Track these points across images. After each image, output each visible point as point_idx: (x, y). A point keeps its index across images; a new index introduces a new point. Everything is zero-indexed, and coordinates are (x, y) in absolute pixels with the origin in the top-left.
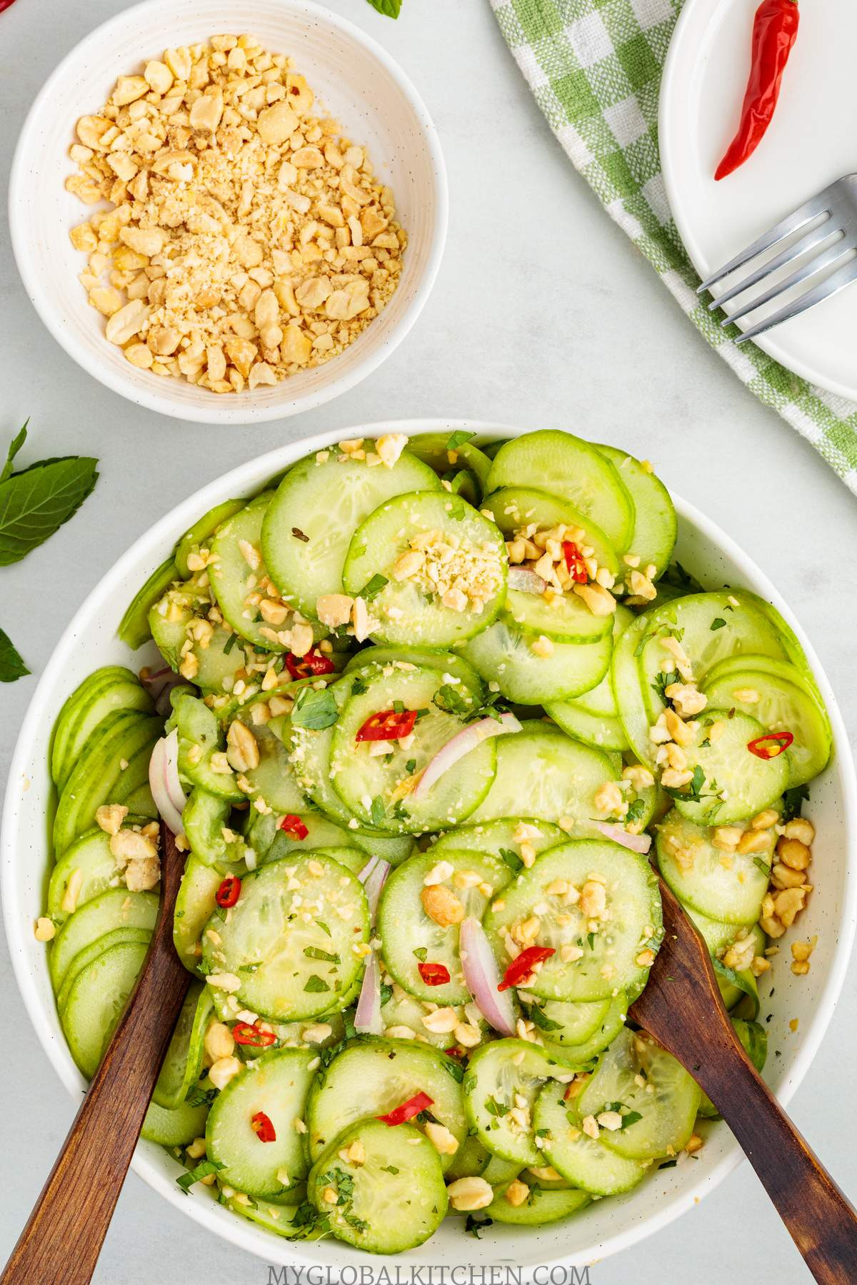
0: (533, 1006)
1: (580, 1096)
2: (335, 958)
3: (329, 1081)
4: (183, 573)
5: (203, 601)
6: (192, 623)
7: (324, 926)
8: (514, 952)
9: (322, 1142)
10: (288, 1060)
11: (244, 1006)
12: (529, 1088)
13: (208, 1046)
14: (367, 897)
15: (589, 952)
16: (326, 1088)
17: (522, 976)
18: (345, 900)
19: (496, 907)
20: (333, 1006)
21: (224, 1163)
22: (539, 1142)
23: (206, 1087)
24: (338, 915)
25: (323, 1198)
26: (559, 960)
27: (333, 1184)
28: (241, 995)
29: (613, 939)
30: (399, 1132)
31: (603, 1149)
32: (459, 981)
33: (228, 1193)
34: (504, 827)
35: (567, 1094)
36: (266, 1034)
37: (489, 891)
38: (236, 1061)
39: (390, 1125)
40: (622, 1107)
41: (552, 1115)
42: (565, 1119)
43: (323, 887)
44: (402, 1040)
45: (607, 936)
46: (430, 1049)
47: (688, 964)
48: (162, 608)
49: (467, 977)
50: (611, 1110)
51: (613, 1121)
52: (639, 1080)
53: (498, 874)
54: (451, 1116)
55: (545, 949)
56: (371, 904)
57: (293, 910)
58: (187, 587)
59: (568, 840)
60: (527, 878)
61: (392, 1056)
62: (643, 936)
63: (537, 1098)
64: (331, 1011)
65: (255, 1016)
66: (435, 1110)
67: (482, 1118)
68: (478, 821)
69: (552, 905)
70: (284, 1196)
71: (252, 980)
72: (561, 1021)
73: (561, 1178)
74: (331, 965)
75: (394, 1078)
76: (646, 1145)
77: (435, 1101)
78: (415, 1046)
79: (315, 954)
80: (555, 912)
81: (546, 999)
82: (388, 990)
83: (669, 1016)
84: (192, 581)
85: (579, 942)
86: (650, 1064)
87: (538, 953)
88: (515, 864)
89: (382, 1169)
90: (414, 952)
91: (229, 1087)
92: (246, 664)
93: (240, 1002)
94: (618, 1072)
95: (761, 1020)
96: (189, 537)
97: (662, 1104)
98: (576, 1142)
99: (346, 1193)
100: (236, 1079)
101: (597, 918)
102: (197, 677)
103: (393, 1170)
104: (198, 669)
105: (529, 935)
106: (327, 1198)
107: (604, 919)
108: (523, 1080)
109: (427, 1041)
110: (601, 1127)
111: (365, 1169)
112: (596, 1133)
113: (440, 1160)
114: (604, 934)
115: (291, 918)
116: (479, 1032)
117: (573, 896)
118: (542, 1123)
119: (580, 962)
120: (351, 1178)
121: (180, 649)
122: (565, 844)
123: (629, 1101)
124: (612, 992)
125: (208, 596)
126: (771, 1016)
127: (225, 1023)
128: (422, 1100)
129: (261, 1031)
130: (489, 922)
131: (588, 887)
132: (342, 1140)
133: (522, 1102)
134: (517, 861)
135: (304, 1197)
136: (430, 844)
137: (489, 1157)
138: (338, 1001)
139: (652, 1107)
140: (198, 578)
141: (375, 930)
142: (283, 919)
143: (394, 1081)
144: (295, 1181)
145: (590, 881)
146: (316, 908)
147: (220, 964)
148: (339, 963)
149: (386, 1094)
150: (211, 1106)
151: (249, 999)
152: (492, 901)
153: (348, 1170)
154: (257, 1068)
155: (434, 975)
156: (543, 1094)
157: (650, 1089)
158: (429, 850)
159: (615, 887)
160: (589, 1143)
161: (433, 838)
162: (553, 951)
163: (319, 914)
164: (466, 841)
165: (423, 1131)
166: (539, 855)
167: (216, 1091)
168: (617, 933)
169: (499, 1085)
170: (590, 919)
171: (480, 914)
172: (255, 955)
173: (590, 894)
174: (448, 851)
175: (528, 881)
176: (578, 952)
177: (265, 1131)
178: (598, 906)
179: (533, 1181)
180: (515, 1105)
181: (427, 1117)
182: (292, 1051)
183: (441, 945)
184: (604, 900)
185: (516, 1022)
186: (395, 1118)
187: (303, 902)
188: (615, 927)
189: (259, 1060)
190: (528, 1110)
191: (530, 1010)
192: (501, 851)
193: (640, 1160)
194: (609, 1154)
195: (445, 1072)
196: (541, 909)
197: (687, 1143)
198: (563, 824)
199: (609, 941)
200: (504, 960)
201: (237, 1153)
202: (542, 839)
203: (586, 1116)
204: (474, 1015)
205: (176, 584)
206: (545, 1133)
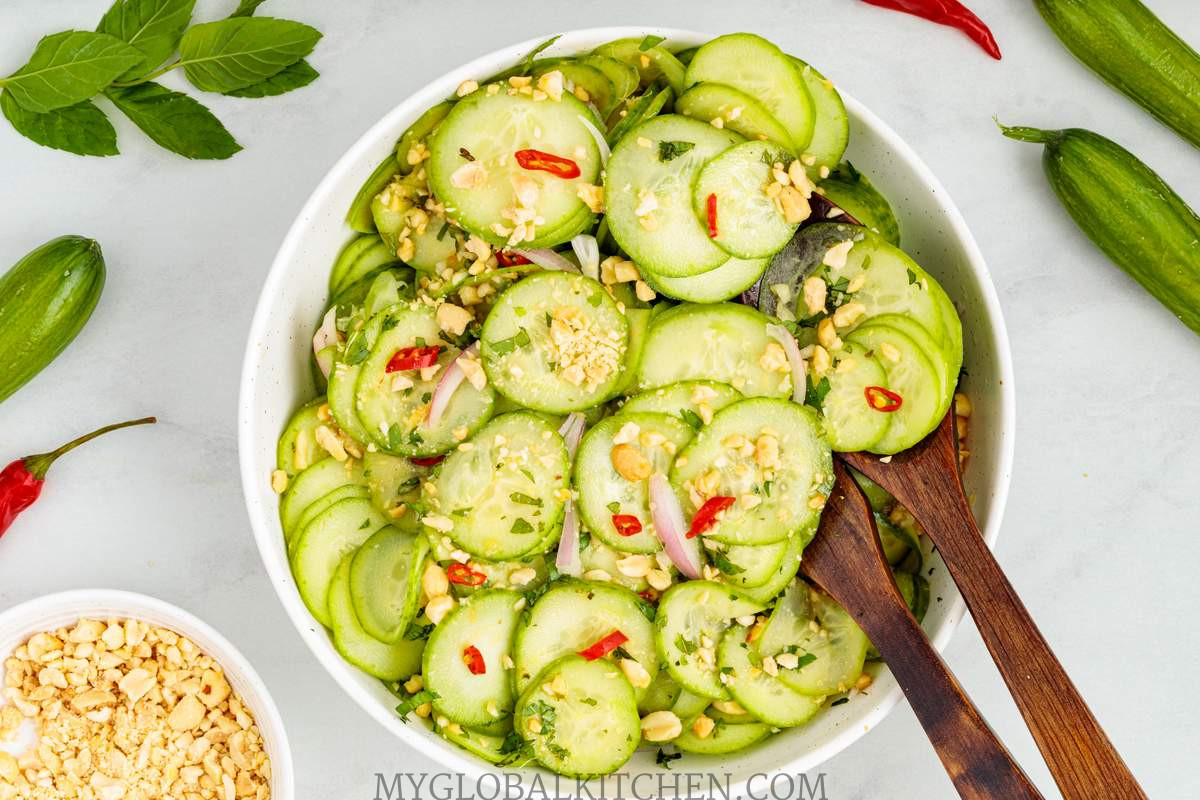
0: (717, 554)
1: (760, 638)
2: (538, 502)
3: (534, 620)
4: (404, 167)
5: (421, 194)
6: (410, 212)
7: (528, 474)
8: (699, 503)
9: (527, 676)
10: (496, 598)
11: (457, 546)
12: (714, 632)
13: (425, 586)
14: (567, 448)
15: (766, 499)
16: (530, 626)
17: (707, 524)
18: (547, 451)
19: (680, 463)
20: (537, 545)
21: (439, 693)
22: (724, 677)
23: (423, 623)
24: (541, 464)
25: (528, 728)
26: (739, 509)
27: (537, 716)
28: (454, 535)
29: (786, 486)
30: (596, 665)
31: (781, 686)
32: (650, 531)
33: (442, 722)
34: (682, 389)
35: (748, 638)
36: (477, 574)
37: (673, 449)
38: (450, 599)
39: (589, 660)
40: (799, 650)
41: (735, 656)
42: (748, 660)
43: (528, 440)
44: (600, 581)
45: (782, 483)
46: (624, 590)
47: (853, 521)
48: (385, 198)
49: (657, 527)
50: (788, 652)
51: (790, 661)
52: (813, 625)
53: (680, 434)
54: (643, 653)
55: (725, 498)
56: (570, 455)
57: (500, 460)
58: (407, 180)
59: (742, 398)
60: (706, 434)
61: (590, 597)
62: (814, 483)
63: (722, 640)
64: (535, 551)
65: (467, 556)
66: (628, 647)
67: (673, 654)
68: (659, 386)
69: (730, 458)
70: (493, 728)
71: (463, 523)
72: (742, 566)
73: (744, 712)
74: (535, 508)
75: (592, 618)
76: (820, 683)
77: (630, 639)
78: (612, 587)
79: (520, 499)
80: (733, 464)
81: (729, 544)
82: (587, 537)
83: (835, 569)
84: (412, 175)
85: (757, 490)
86: (824, 613)
87: (718, 502)
88: (696, 423)
89: (582, 701)
90: (608, 506)
91: (444, 622)
92: (457, 251)
93: (453, 542)
94: (794, 620)
95: (924, 573)
96: (410, 133)
97: (835, 647)
98: (756, 679)
99: (549, 723)
100: (450, 614)
101: (772, 468)
102: (412, 260)
103: (592, 702)
104: (414, 253)
105: (710, 488)
106: (532, 728)
107: (778, 468)
108: (709, 624)
109: (621, 583)
110: (780, 667)
111: (566, 700)
112: (775, 672)
113: (634, 692)
114: (778, 482)
115: (498, 467)
116: (670, 576)
117: (749, 449)
118: (726, 662)
119: (757, 509)
120: (553, 709)
121: (398, 236)
122: (739, 401)
123: (805, 644)
124: (788, 533)
125: (426, 189)
126: (933, 569)
127: (439, 564)
128: (618, 637)
129: (473, 571)
130: (674, 477)
131: (762, 440)
132: (545, 676)
133: (708, 643)
134: (695, 420)
135: (511, 728)
136: (618, 408)
137: (679, 692)
138: (541, 541)
139: (825, 649)
140: (418, 172)
141: (573, 481)
142: (491, 468)
143: (592, 621)
144: (503, 714)
145: (764, 435)
146: (521, 457)
147: (434, 508)
148: (542, 506)
149: (586, 633)
150: (427, 639)
151: (462, 540)
152: (677, 456)
153: (551, 702)
154: (469, 604)
155: (627, 525)
156: (727, 637)
157: (823, 634)
158: (617, 413)
159: (785, 440)
160: (768, 681)
161: (620, 403)
162: (734, 499)
163: (524, 463)
164: (649, 402)
165: (619, 667)
166: (717, 413)
167: (432, 626)
168: (790, 480)
169: (687, 627)
170: (764, 469)
171: (667, 468)
172: (467, 501)
173: (764, 447)
174: (634, 414)
175: (708, 437)
176: (756, 500)
177: (477, 665)
178: (771, 458)
179: (719, 716)
180: (702, 646)
181: (621, 654)
182: (500, 591)
183: (632, 499)
184: (777, 452)
185: (703, 567)
186: (592, 654)
187: (509, 453)
188: (788, 476)
189: (471, 598)
190: (714, 651)
191: (715, 556)
192: (682, 411)
193: (814, 696)
194: (786, 690)
195: (639, 612)
196: (721, 463)
197: (856, 682)
198: (735, 384)
199: (783, 487)
200: (690, 511)
201: (451, 684)
202: (717, 398)
203: (765, 657)
204: (665, 562)
205: (397, 177)
206: (728, 670)
